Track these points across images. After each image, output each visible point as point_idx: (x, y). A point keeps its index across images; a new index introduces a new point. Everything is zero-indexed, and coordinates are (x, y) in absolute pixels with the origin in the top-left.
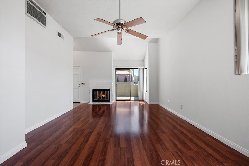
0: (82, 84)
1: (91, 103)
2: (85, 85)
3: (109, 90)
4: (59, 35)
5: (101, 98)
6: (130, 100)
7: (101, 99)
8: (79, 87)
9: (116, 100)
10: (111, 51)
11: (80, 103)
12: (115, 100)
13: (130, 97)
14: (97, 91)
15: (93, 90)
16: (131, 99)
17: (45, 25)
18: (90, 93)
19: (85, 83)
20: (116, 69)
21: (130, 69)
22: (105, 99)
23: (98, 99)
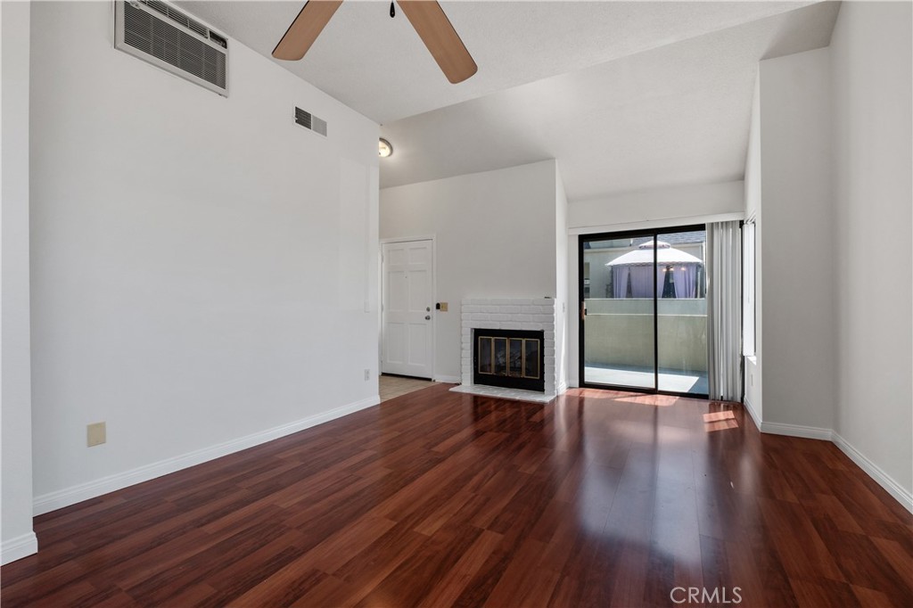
0: (438, 306)
1: (467, 387)
2: (446, 310)
3: (539, 335)
4: (303, 118)
5: (508, 369)
6: (653, 392)
7: (507, 373)
8: (428, 318)
9: (583, 384)
10: (549, 159)
11: (430, 380)
12: (576, 383)
13: (653, 374)
14: (493, 339)
15: (478, 333)
16: (659, 389)
17: (223, 86)
18: (463, 345)
19: (446, 304)
20: (584, 240)
21: (654, 233)
22: (524, 375)
23: (493, 373)
